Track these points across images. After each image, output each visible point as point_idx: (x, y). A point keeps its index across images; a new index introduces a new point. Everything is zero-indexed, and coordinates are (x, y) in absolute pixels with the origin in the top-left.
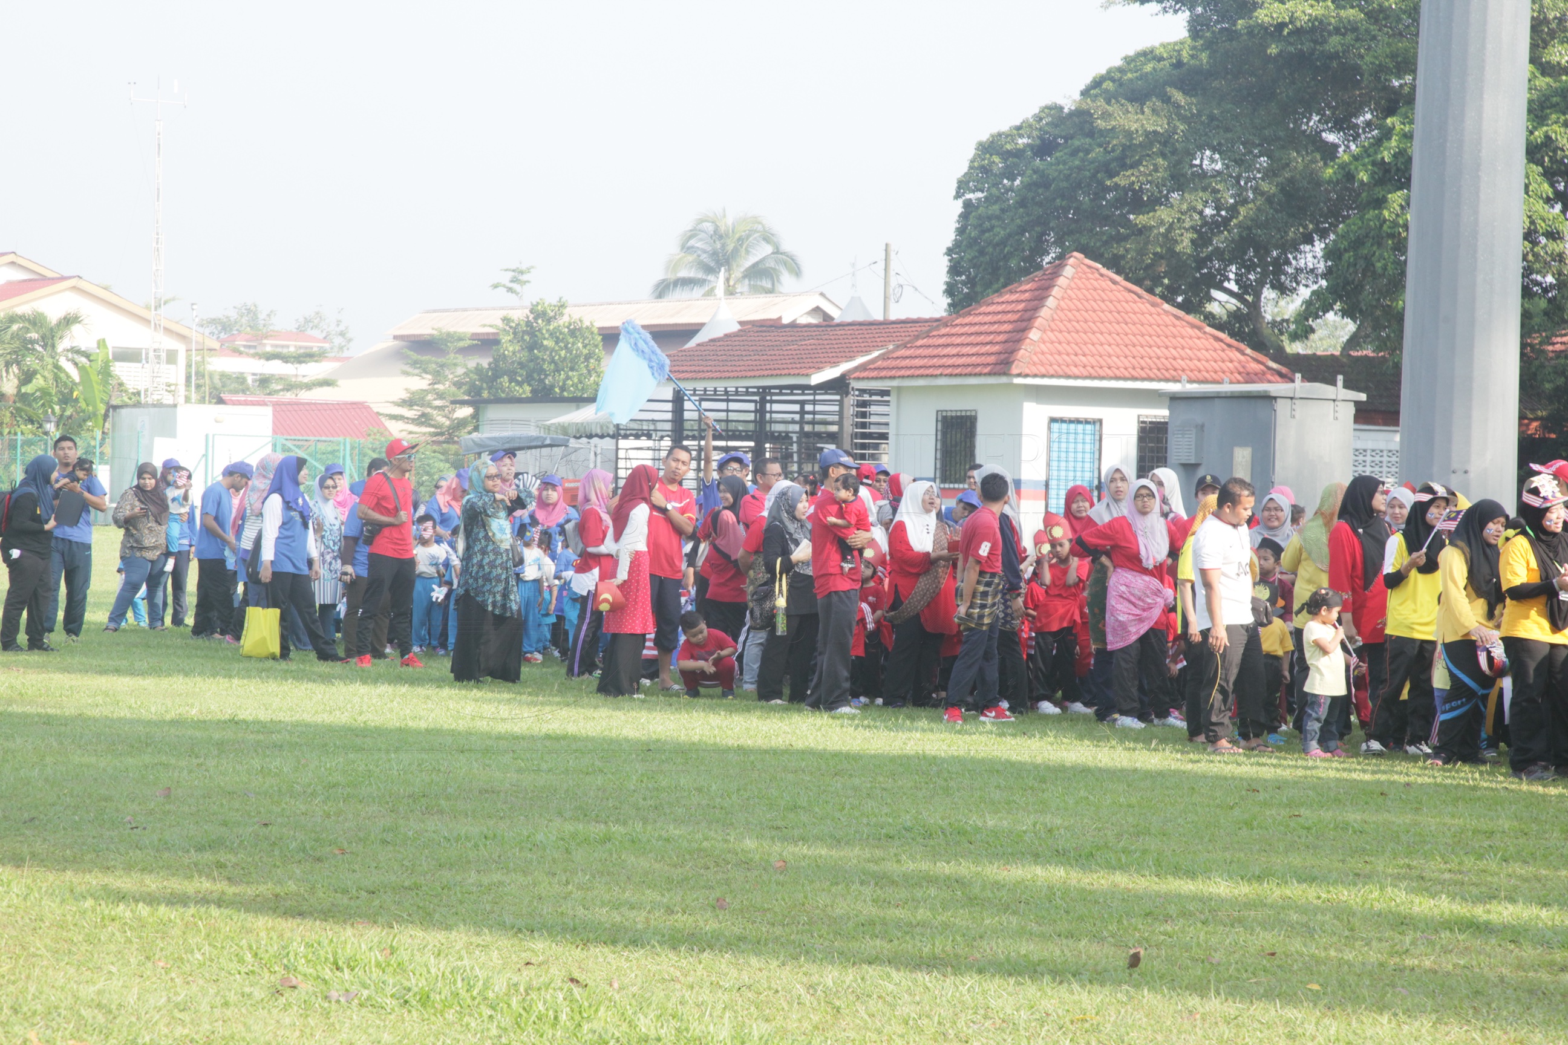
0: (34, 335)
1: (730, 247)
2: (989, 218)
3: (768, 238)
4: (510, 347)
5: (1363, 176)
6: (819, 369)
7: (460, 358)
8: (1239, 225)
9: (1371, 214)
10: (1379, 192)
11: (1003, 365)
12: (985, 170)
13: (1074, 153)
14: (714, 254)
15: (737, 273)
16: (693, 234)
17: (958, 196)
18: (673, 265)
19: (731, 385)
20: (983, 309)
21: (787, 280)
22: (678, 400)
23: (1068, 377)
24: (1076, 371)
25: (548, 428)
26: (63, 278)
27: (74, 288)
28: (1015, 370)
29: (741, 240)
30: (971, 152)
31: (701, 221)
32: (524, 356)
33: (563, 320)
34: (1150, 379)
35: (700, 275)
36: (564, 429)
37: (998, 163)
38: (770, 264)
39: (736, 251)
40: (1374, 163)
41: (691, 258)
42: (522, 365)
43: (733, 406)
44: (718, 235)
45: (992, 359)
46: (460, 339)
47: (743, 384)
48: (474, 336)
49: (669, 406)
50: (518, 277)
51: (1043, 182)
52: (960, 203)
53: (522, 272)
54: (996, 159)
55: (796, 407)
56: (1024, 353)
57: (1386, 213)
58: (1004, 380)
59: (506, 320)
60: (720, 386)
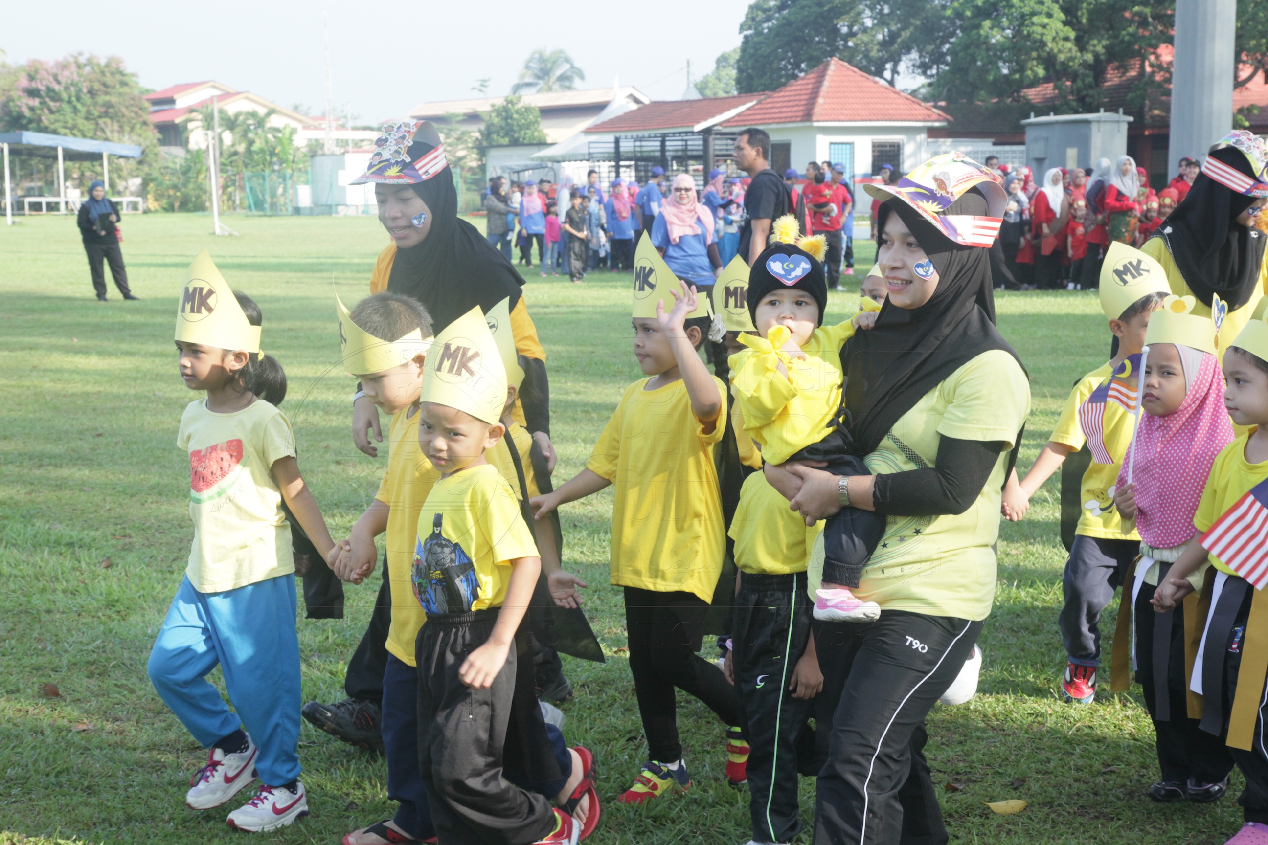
0: (251, 122)
1: (549, 66)
2: (760, 43)
3: (567, 60)
4: (496, 120)
5: (968, 13)
6: (698, 122)
7: (458, 126)
8: (903, 41)
9: (974, 32)
10: (976, 21)
11: (808, 116)
12: (753, 19)
13: (803, 8)
14: (541, 69)
15: (553, 78)
16: (531, 60)
17: (740, 33)
18: (522, 76)
19: (646, 133)
20: (788, 88)
21: (577, 82)
22: (617, 141)
23: (839, 121)
24: (842, 118)
25: (533, 159)
26: (238, 93)
27: (247, 98)
28: (814, 118)
29: (554, 62)
30: (745, 10)
31: (534, 53)
32: (503, 123)
33: (519, 106)
34: (878, 120)
35: (535, 81)
36: (542, 159)
37: (761, 15)
38: (569, 73)
39: (551, 69)
40: (973, 7)
41: (530, 72)
42: (502, 128)
43: (644, 143)
44: (542, 59)
45: (801, 114)
46: (458, 116)
47: (652, 133)
48: (465, 115)
49: (613, 145)
50: (484, 84)
51: (787, 23)
52: (742, 36)
53: (485, 81)
54: (760, 13)
55: (680, 143)
56: (817, 110)
57: (982, 32)
58: (808, 124)
59: (493, 105)
60: (640, 134)
